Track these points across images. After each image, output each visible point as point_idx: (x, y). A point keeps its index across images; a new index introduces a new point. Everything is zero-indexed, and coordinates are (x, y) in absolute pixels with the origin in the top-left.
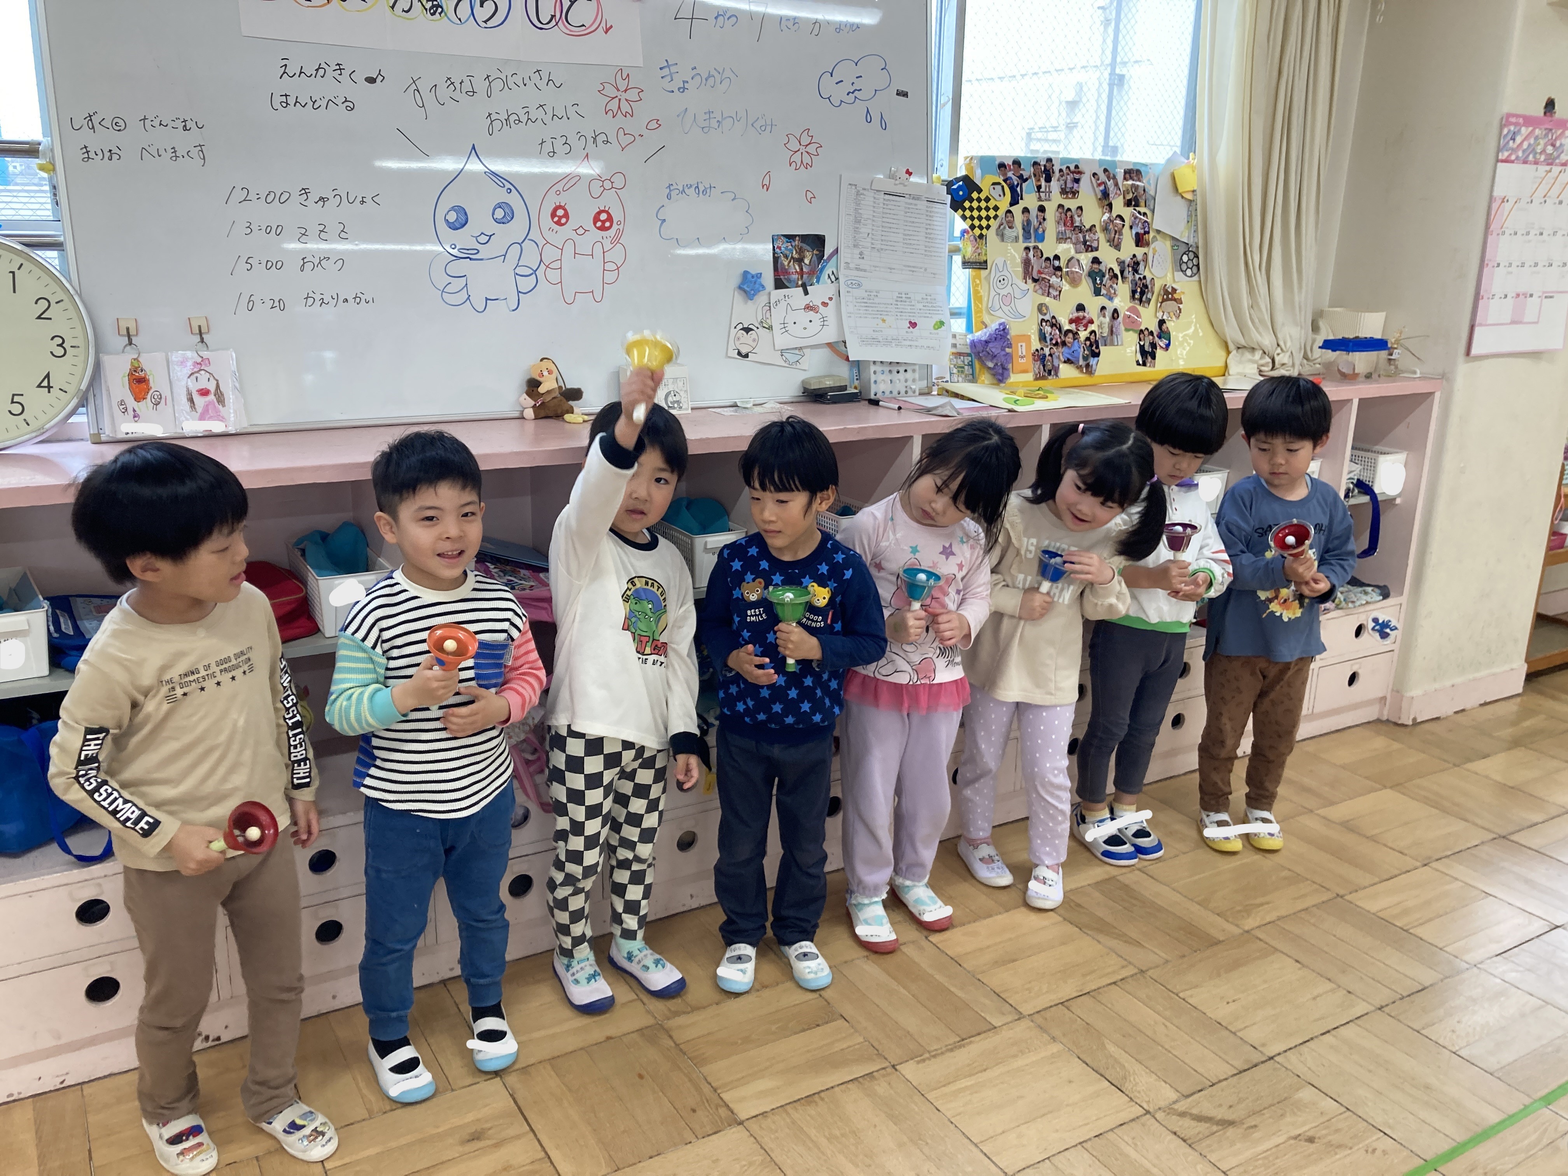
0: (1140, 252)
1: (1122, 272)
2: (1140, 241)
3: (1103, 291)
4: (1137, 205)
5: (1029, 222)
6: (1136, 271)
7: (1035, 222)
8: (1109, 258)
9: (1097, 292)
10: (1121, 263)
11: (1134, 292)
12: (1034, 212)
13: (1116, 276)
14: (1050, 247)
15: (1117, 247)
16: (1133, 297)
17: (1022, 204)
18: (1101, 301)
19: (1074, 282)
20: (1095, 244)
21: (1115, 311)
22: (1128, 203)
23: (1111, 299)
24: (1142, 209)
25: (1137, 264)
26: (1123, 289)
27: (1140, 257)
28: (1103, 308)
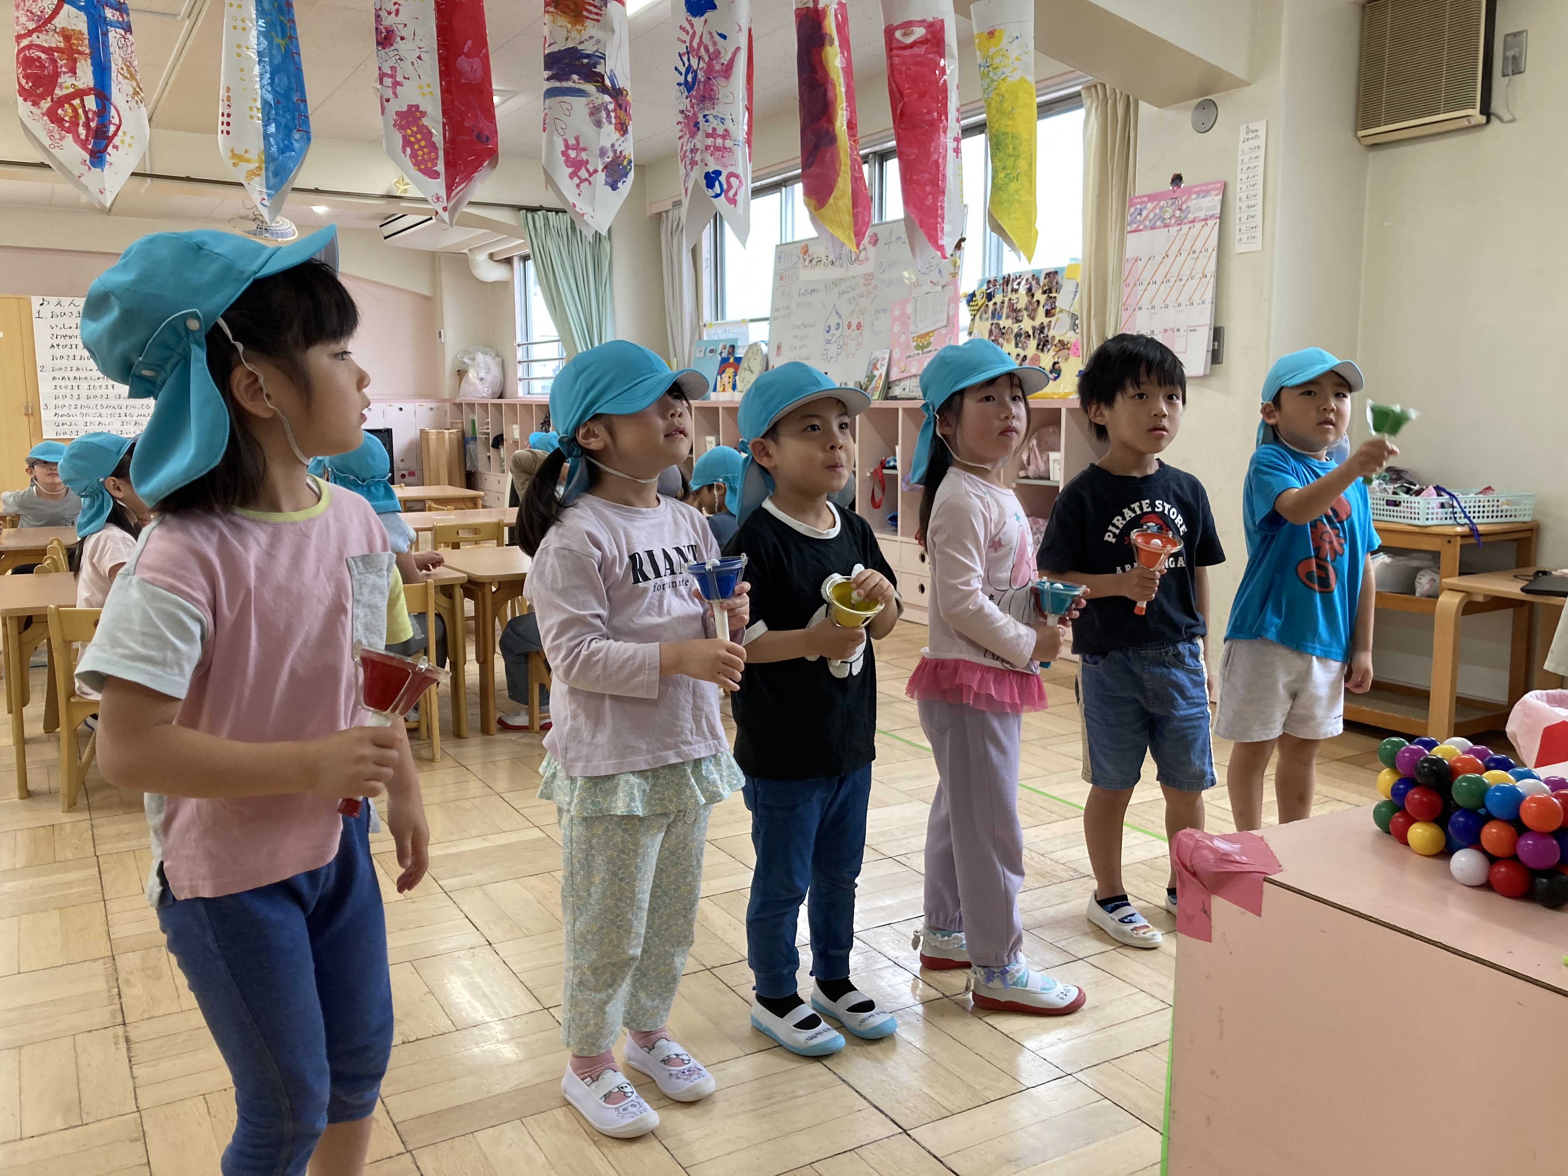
0: (1046, 321)
1: (1034, 333)
2: (1048, 313)
3: (1020, 345)
4: (1051, 292)
5: (995, 309)
6: (1042, 332)
7: (998, 309)
8: (1027, 325)
9: (1017, 346)
10: (1034, 328)
11: (1038, 345)
12: (999, 304)
13: (1029, 336)
14: (1004, 322)
15: (1033, 319)
16: (1038, 348)
17: (994, 300)
18: (1019, 351)
19: (1008, 341)
20: (1020, 318)
21: (1025, 357)
22: (1044, 292)
23: (1024, 349)
24: (1052, 295)
25: (1043, 328)
26: (1033, 343)
27: (1045, 324)
28: (1018, 355)
